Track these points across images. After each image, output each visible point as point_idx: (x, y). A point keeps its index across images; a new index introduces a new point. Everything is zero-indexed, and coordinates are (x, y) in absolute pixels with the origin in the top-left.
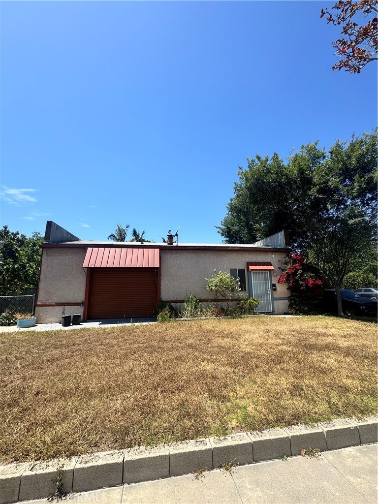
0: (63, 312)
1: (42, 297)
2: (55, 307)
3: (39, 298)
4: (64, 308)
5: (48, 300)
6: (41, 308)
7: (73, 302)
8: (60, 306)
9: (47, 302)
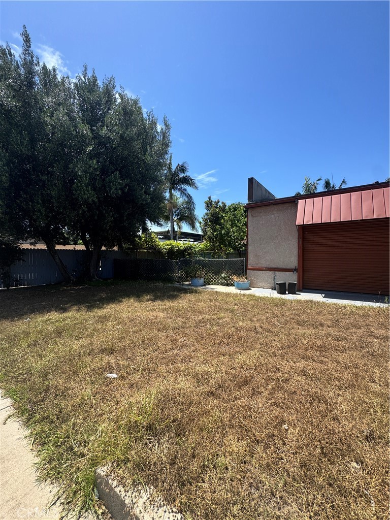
0: (274, 278)
1: (252, 261)
2: (265, 272)
3: (249, 262)
4: (275, 273)
5: (257, 264)
6: (252, 271)
7: (284, 267)
8: (270, 271)
9: (257, 266)
